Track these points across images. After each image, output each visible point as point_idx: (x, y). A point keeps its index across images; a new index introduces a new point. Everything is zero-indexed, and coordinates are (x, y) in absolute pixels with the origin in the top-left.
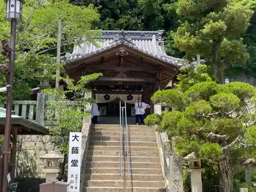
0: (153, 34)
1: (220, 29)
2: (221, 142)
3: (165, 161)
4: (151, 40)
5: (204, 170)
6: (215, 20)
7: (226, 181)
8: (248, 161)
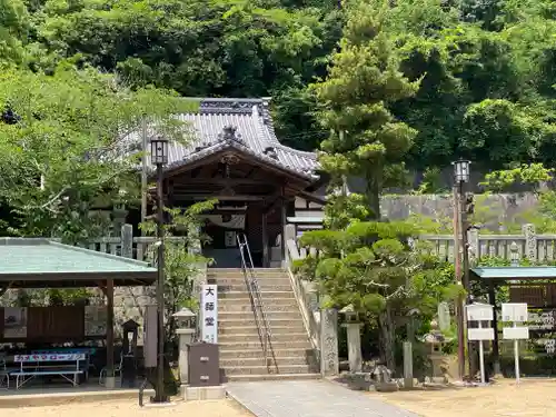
0: (254, 104)
1: (379, 153)
2: (381, 291)
3: (312, 317)
4: (250, 114)
5: (362, 324)
6: (372, 141)
7: (387, 336)
8: (412, 312)
